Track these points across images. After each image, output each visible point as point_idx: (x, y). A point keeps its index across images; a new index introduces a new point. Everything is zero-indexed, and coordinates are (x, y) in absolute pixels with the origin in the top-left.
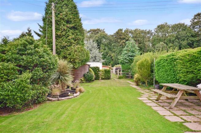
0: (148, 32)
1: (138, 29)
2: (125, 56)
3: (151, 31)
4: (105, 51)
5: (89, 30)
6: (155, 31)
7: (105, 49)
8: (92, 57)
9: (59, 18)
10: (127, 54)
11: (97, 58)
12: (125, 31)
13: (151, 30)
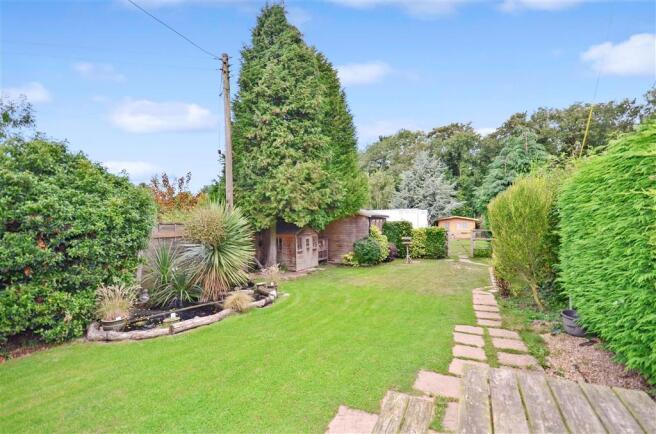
0: (621, 106)
1: (583, 105)
2: (494, 184)
3: (634, 102)
4: (472, 178)
5: (432, 131)
6: (649, 102)
7: (472, 174)
8: (425, 197)
9: (254, 94)
10: (501, 179)
11: (437, 197)
12: (533, 117)
13: (631, 100)
